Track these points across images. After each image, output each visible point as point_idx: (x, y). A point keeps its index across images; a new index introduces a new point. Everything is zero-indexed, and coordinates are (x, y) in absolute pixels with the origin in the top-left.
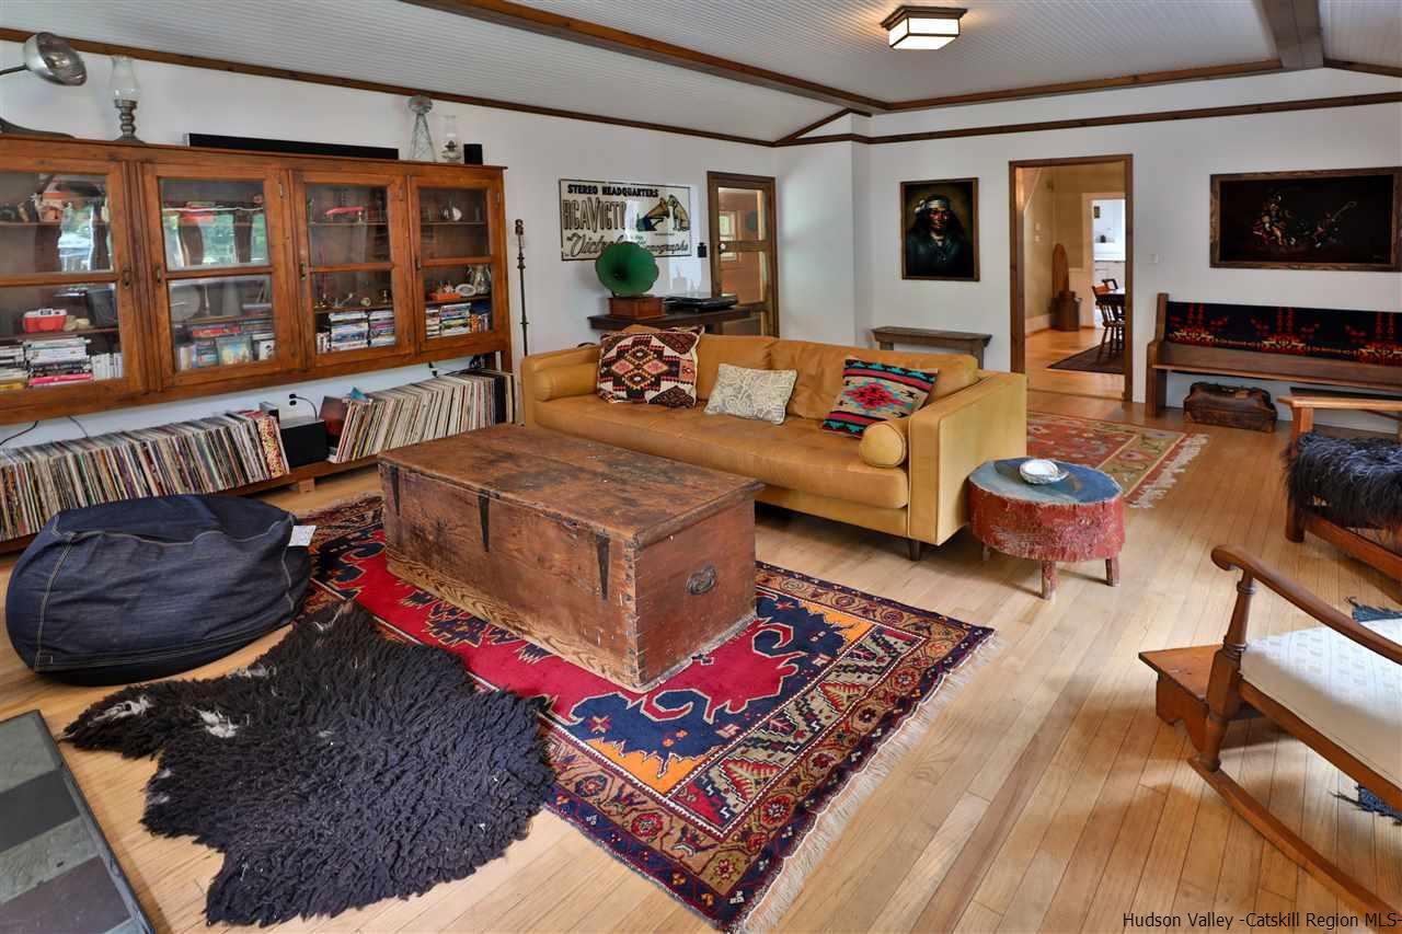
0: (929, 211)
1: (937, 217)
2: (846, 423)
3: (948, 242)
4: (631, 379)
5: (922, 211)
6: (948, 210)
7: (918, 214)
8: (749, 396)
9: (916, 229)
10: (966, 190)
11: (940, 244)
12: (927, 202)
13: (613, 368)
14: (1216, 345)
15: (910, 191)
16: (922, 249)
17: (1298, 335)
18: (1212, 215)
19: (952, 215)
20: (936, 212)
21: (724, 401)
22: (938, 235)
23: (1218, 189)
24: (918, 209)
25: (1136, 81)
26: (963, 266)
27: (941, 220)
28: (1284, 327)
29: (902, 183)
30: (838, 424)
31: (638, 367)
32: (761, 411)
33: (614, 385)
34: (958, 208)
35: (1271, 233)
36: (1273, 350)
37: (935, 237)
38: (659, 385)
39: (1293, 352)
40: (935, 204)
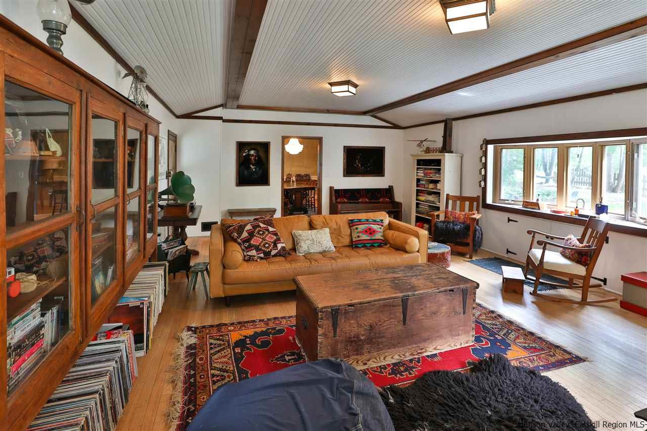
0: (249, 155)
1: (253, 158)
2: (364, 244)
3: (257, 169)
4: (264, 246)
5: (246, 155)
6: (258, 155)
7: (245, 156)
8: (319, 242)
9: (243, 164)
10: (265, 146)
11: (254, 170)
12: (249, 151)
13: (252, 242)
14: (349, 203)
15: (241, 146)
16: (246, 172)
17: (366, 197)
18: (344, 159)
19: (259, 158)
20: (253, 156)
21: (308, 247)
22: (253, 166)
23: (346, 150)
24: (244, 154)
25: (328, 111)
26: (263, 179)
27: (255, 159)
28: (363, 195)
29: (237, 142)
30: (362, 245)
31: (264, 239)
32: (326, 248)
33: (257, 251)
34: (262, 154)
35: (358, 166)
36: (362, 203)
37: (252, 167)
38: (276, 247)
39: (366, 203)
40: (252, 152)
